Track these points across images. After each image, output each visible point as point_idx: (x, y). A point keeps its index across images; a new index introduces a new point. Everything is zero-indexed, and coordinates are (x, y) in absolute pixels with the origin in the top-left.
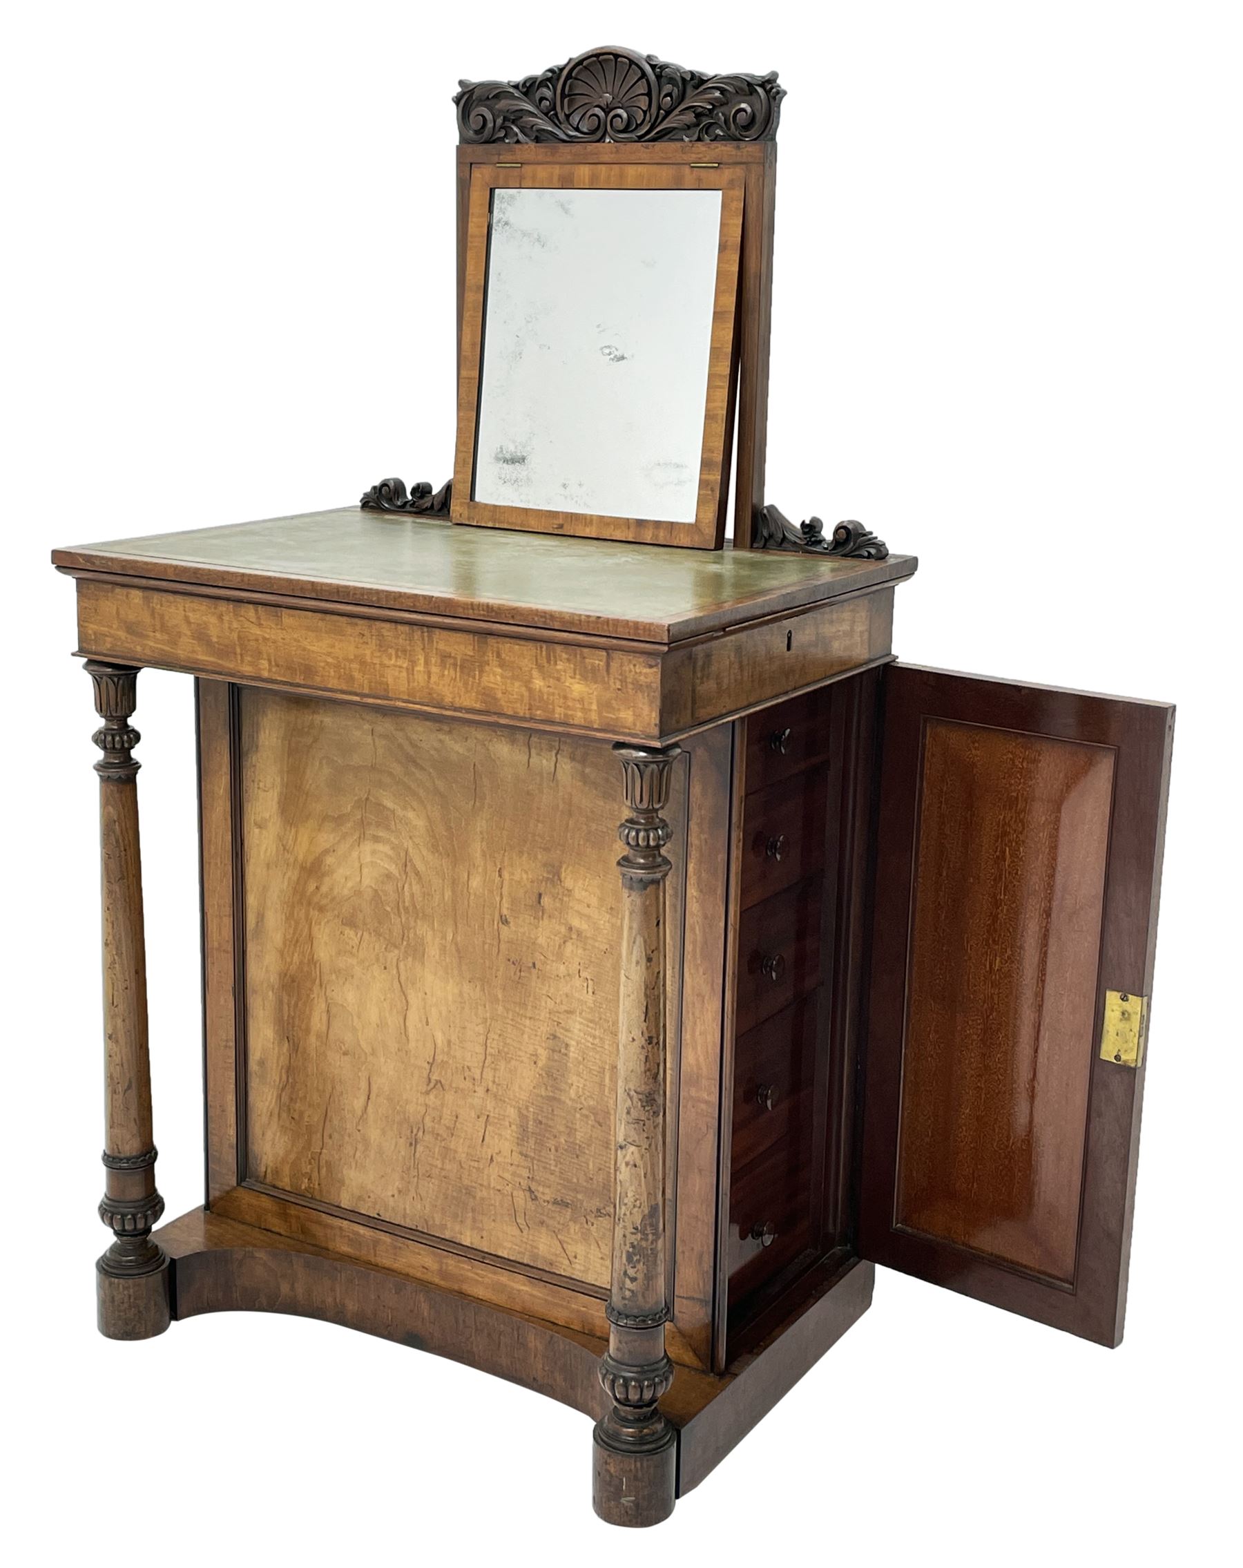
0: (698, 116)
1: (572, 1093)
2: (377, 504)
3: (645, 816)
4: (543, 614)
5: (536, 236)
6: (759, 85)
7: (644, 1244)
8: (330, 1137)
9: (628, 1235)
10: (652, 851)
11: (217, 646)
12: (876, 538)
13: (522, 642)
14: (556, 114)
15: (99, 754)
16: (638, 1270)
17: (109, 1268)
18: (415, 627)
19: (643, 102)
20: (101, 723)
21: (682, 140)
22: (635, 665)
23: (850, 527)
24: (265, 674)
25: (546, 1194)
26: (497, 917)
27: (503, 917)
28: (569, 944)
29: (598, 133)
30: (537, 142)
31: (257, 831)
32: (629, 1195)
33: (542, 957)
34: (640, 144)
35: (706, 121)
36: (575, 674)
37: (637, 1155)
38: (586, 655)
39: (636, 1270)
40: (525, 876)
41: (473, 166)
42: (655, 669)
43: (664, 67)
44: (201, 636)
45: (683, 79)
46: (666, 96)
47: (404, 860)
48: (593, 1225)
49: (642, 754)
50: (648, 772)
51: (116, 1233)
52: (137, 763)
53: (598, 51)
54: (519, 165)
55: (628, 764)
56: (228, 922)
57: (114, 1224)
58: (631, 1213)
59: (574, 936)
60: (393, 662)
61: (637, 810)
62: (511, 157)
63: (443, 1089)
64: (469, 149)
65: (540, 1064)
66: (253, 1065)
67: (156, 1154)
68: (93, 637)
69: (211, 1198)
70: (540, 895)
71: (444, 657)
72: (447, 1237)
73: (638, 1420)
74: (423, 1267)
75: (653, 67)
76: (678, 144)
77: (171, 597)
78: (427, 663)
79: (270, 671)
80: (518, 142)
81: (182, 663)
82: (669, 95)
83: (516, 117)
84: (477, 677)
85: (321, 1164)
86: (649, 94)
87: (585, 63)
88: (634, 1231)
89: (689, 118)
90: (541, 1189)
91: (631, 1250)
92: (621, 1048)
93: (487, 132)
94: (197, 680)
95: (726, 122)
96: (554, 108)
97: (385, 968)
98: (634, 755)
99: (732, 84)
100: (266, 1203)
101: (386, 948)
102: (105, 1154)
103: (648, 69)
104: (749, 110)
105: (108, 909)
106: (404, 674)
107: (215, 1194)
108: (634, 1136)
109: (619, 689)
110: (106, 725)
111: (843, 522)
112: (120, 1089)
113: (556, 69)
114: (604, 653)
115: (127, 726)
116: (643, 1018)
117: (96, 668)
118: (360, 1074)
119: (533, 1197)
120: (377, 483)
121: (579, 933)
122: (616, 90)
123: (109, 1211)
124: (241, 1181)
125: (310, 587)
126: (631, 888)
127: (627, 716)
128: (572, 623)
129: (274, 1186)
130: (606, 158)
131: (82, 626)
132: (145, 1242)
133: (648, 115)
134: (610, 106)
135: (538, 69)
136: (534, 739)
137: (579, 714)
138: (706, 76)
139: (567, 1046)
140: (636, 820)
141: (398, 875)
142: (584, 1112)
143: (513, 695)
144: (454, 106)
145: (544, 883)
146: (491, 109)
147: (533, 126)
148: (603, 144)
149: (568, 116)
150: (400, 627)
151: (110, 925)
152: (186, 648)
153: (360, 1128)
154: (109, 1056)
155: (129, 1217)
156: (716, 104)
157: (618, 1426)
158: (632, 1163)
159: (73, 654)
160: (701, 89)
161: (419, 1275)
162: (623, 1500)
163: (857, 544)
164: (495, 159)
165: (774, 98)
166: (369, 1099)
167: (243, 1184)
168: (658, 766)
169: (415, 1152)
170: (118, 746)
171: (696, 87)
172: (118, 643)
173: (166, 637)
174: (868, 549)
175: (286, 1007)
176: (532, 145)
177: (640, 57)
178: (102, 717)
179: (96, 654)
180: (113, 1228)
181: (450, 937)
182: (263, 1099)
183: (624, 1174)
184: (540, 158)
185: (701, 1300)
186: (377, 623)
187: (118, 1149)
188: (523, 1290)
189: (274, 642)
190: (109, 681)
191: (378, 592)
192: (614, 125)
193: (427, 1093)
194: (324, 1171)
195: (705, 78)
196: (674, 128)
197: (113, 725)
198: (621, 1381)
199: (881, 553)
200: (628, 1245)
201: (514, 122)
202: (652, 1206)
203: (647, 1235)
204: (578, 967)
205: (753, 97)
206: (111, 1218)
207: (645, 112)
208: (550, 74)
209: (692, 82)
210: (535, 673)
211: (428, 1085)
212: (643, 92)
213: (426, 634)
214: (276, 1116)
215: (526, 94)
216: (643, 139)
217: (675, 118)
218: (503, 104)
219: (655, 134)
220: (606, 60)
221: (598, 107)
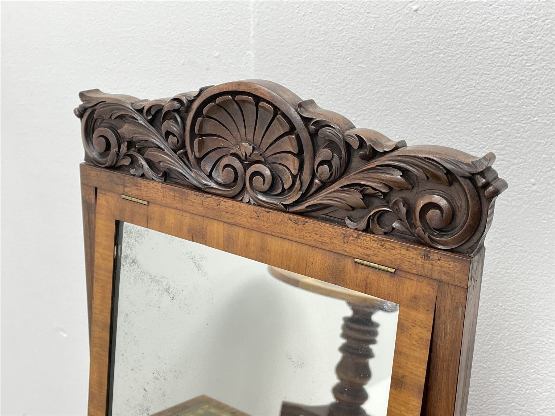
0: (366, 196)
5: (165, 285)
6: (465, 177)
14: (186, 153)
19: (293, 164)
21: (344, 225)
29: (235, 189)
30: (165, 182)
34: (287, 215)
41: (98, 191)
43: (320, 125)
45: (348, 146)
46: (322, 163)
53: (235, 89)
54: (146, 203)
62: (136, 192)
64: (94, 172)
75: (306, 119)
76: (338, 230)
80: (143, 176)
82: (327, 162)
86: (300, 155)
87: (219, 100)
89: (355, 198)
93: (112, 157)
95: (409, 214)
96: (183, 146)
103: (299, 122)
122: (258, 138)
130: (244, 221)
133: (298, 182)
134: (250, 159)
138: (382, 146)
144: (78, 119)
146: (114, 132)
147: (161, 162)
148: (240, 203)
149: (199, 160)
160: (373, 164)
164: (120, 189)
176: (160, 183)
184: (168, 201)
192: (254, 183)
195: (381, 150)
196: (332, 207)
201: (140, 151)
205: (452, 188)
207: (294, 177)
208: (177, 105)
209: (361, 151)
212: (291, 150)
215: (151, 122)
216: (291, 210)
217: (335, 194)
218: (126, 129)
219: (307, 207)
220: (244, 101)
221: (234, 155)
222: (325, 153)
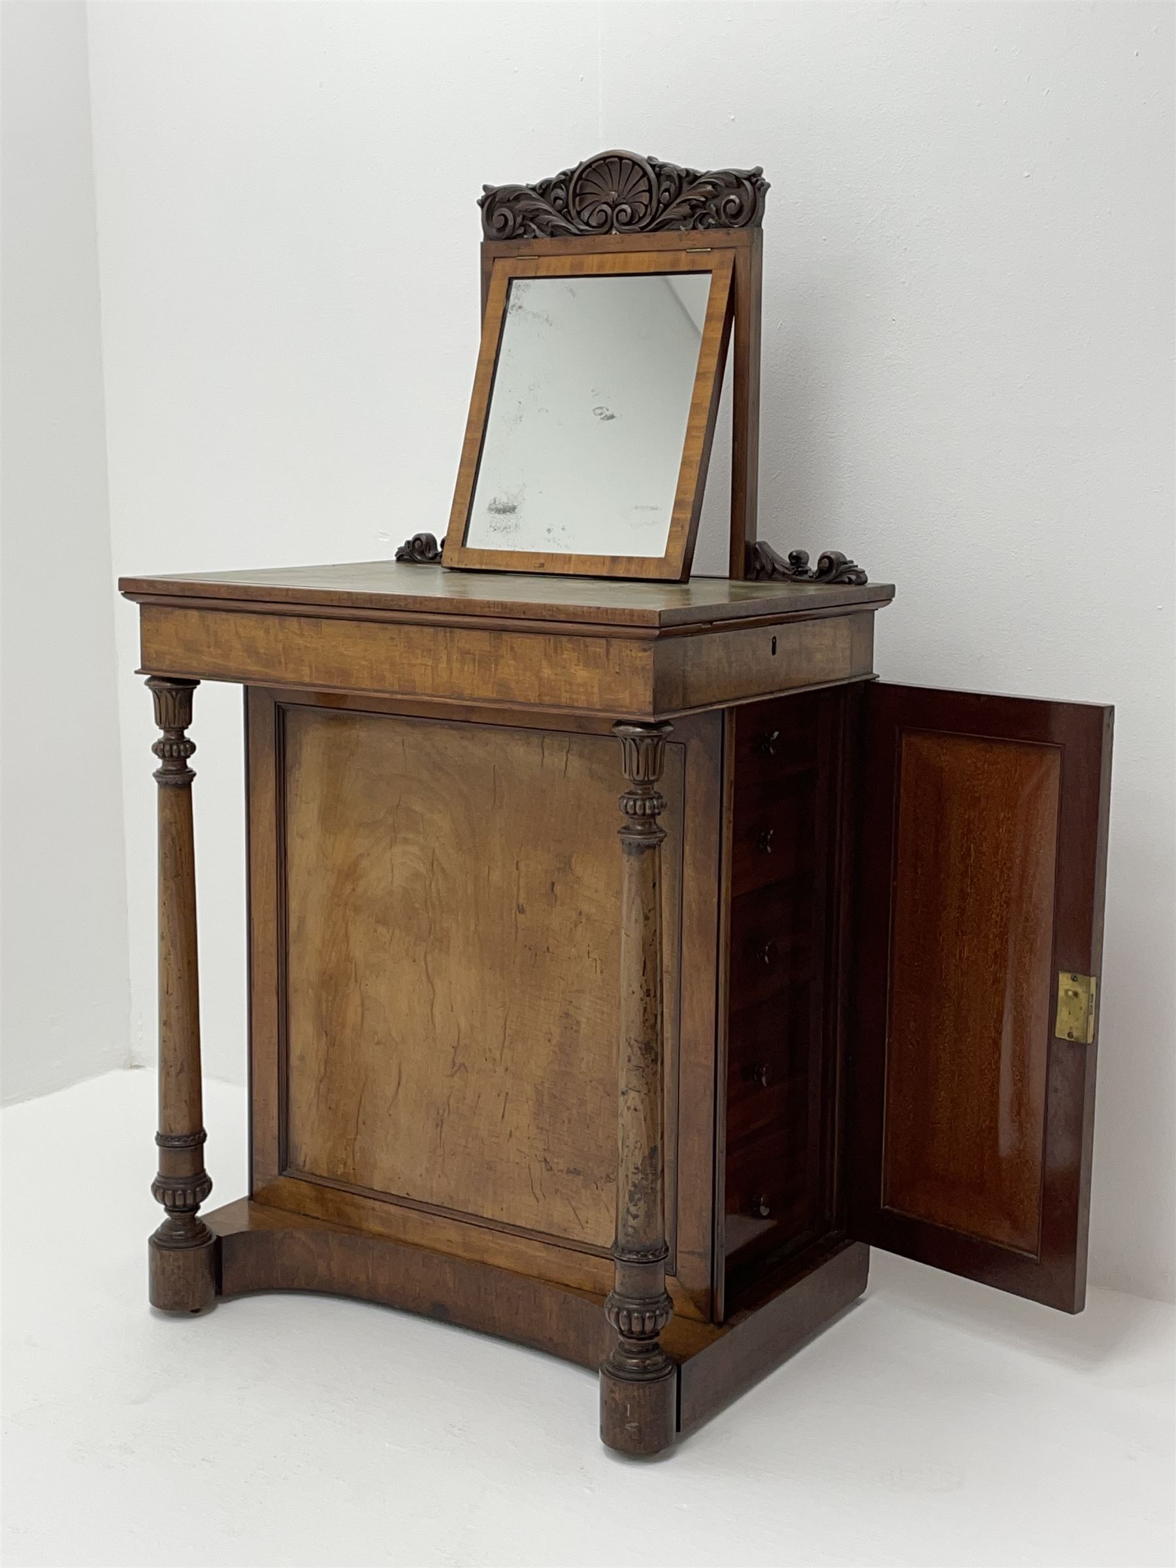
0: (693, 208)
1: (583, 1066)
2: (411, 557)
3: (641, 787)
4: (551, 608)
6: (746, 179)
7: (644, 1182)
8: (364, 1123)
9: (630, 1175)
10: (649, 818)
11: (264, 656)
12: (857, 566)
13: (532, 636)
14: (569, 212)
15: (158, 763)
16: (640, 1208)
17: (160, 1243)
18: (439, 629)
19: (645, 198)
20: (160, 734)
21: (679, 229)
22: (631, 650)
23: (833, 557)
24: (307, 680)
25: (560, 1164)
26: (514, 905)
27: (520, 907)
28: (580, 928)
29: (606, 226)
30: (552, 237)
31: (299, 840)
32: (631, 1138)
33: (555, 942)
34: (643, 234)
35: (699, 212)
36: (579, 660)
37: (638, 1100)
38: (588, 644)
39: (637, 1208)
40: (539, 867)
41: (496, 259)
42: (648, 653)
43: (663, 166)
44: (251, 650)
45: (679, 176)
46: (664, 192)
47: (431, 860)
48: (602, 1190)
49: (639, 730)
50: (643, 747)
51: (167, 1210)
52: (191, 771)
53: (605, 155)
54: (537, 257)
55: (626, 739)
56: (273, 926)
57: (166, 1199)
58: (632, 1155)
59: (584, 920)
60: (419, 661)
61: (634, 782)
62: (529, 250)
63: (467, 1072)
64: (493, 245)
65: (554, 1042)
66: (294, 1061)
67: (205, 1136)
68: (154, 656)
69: (255, 1189)
70: (553, 884)
71: (464, 653)
72: (470, 1212)
73: (640, 1352)
74: (449, 1241)
75: (653, 167)
76: (676, 233)
77: (224, 615)
78: (449, 660)
79: (311, 676)
80: (535, 237)
81: (233, 674)
82: (667, 190)
83: (533, 216)
84: (493, 670)
85: (356, 1150)
86: (650, 191)
87: (593, 166)
88: (636, 1171)
89: (686, 209)
90: (555, 1160)
91: (632, 1189)
92: (623, 1002)
93: (508, 230)
94: (246, 689)
95: (717, 211)
96: (567, 207)
97: (414, 961)
98: (631, 731)
99: (723, 179)
100: (305, 1188)
101: (415, 944)
102: (158, 1134)
103: (649, 169)
104: (737, 201)
105: (165, 904)
106: (429, 671)
107: (259, 1185)
108: (634, 1082)
109: (617, 673)
110: (164, 736)
111: (826, 552)
112: (173, 1071)
113: (568, 172)
114: (603, 641)
115: (183, 736)
116: (641, 972)
117: (156, 683)
118: (391, 1061)
119: (548, 1167)
120: (410, 539)
121: (588, 919)
122: (621, 187)
123: (161, 1189)
124: (283, 1171)
125: (346, 596)
126: (630, 854)
127: (625, 697)
128: (575, 614)
129: (313, 1174)
130: (612, 248)
131: (146, 647)
132: (194, 1219)
133: (649, 209)
134: (617, 203)
135: (552, 174)
136: (547, 740)
137: (583, 698)
138: (699, 173)
139: (578, 1022)
140: (634, 791)
141: (425, 873)
142: (594, 1083)
143: (524, 684)
144: (479, 209)
145: (556, 872)
146: (511, 209)
147: (549, 222)
148: (611, 236)
149: (579, 213)
150: (427, 630)
151: (166, 920)
152: (238, 660)
153: (391, 1113)
154: (164, 1042)
155: (180, 1192)
156: (709, 197)
157: (623, 1359)
158: (632, 1107)
159: (137, 672)
160: (695, 184)
161: (444, 1248)
162: (627, 1426)
163: (839, 572)
164: (515, 252)
165: (759, 189)
166: (399, 1084)
167: (285, 1173)
168: (652, 740)
169: (441, 1132)
170: (175, 754)
171: (691, 183)
172: (178, 663)
173: (220, 652)
174: (848, 576)
175: (324, 1005)
176: (548, 239)
177: (643, 159)
178: (160, 728)
179: (157, 671)
180: (165, 1204)
181: (472, 928)
182: (303, 1092)
183: (626, 1117)
184: (555, 250)
185: (700, 1254)
186: (406, 626)
187: (171, 1128)
188: (540, 1257)
189: (316, 649)
190: (169, 695)
191: (405, 598)
192: (619, 218)
193: (452, 1076)
194: (358, 1156)
195: (699, 175)
196: (672, 220)
197: (172, 735)
198: (625, 1313)
199: (860, 579)
200: (630, 1184)
201: (532, 220)
202: (651, 1148)
203: (647, 1174)
204: (588, 949)
205: (741, 189)
206: (164, 1194)
207: (646, 206)
208: (563, 177)
209: (687, 179)
210: (544, 663)
211: (453, 1068)
212: (644, 189)
213: (448, 634)
214: (315, 1109)
215: (542, 195)
216: (645, 230)
217: (673, 211)
218: (522, 205)
219: (656, 224)
220: (612, 162)
221: (605, 203)
222: (666, 184)
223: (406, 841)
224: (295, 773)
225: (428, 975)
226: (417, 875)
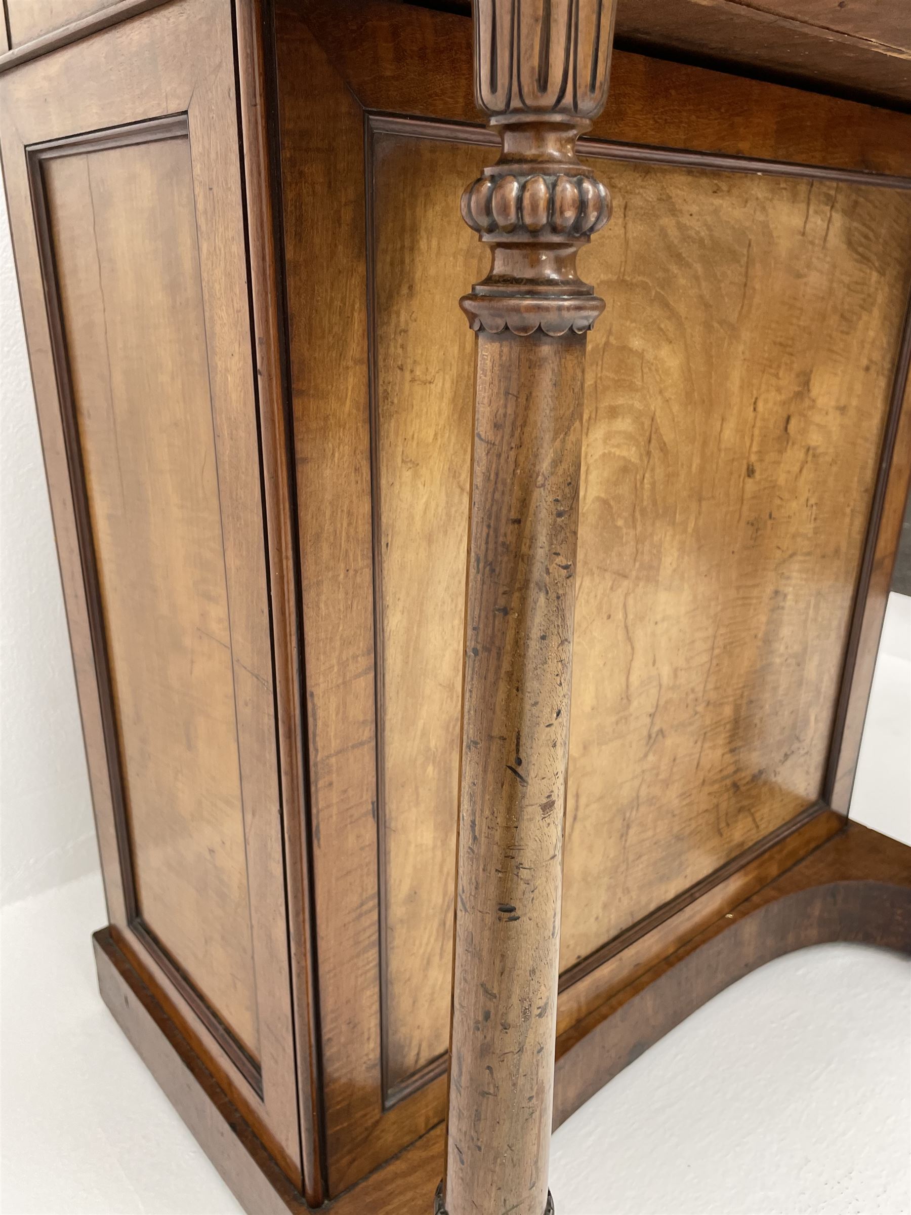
1: (781, 648)
25: (748, 776)
26: (744, 468)
47: (648, 434)
59: (809, 458)
63: (662, 737)
70: (787, 419)
90: (742, 775)
97: (609, 617)
119: (734, 790)
121: (815, 452)
129: (433, 1062)
136: (815, 188)
139: (788, 595)
141: (636, 460)
142: (788, 661)
145: (796, 399)
169: (624, 841)
185: (850, 771)
193: (646, 755)
204: (807, 495)
211: (647, 744)
223: (613, 413)
224: (398, 314)
225: (626, 627)
226: (626, 469)
